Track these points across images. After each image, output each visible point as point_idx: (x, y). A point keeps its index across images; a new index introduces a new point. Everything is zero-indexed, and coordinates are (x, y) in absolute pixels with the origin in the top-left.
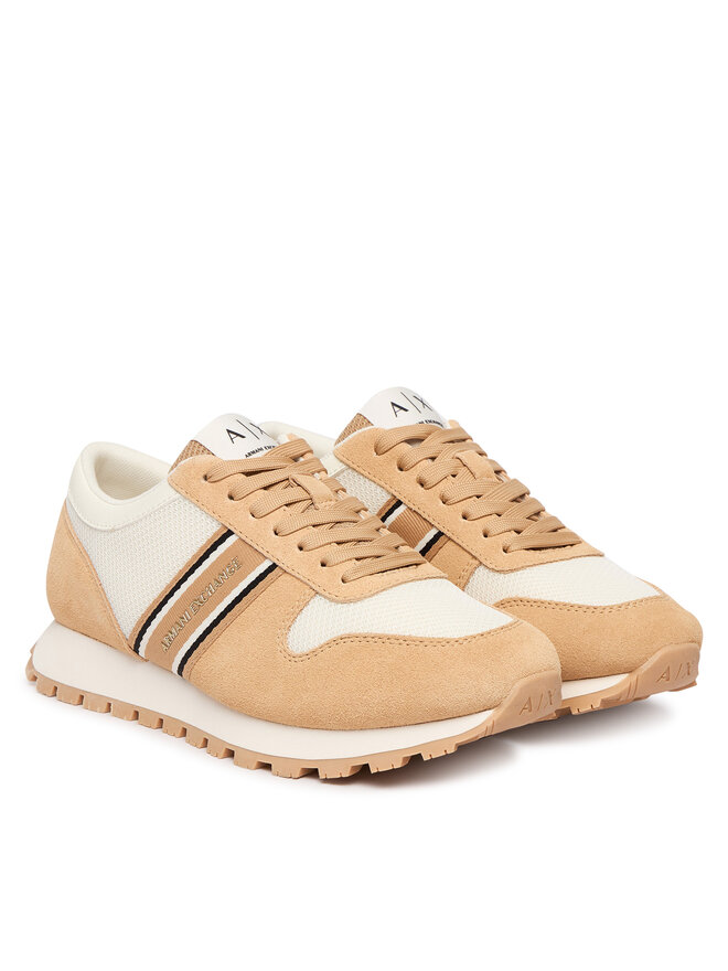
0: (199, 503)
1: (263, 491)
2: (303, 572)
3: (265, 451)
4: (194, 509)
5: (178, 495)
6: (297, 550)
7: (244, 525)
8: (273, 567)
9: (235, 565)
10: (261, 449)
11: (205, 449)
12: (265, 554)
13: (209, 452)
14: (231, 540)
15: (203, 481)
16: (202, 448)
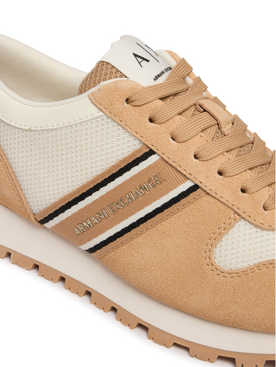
0: (123, 124)
1: (179, 117)
2: (226, 196)
3: (167, 74)
4: (117, 127)
5: (101, 113)
6: (217, 175)
7: (166, 147)
8: (195, 188)
9: (155, 181)
10: (163, 72)
11: (118, 71)
12: (188, 176)
13: (123, 75)
14: (153, 159)
15: (125, 104)
16: (114, 71)
